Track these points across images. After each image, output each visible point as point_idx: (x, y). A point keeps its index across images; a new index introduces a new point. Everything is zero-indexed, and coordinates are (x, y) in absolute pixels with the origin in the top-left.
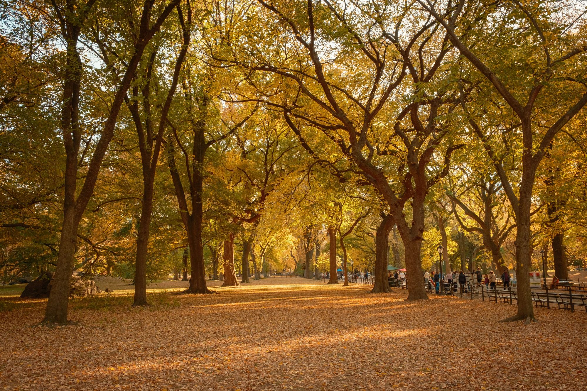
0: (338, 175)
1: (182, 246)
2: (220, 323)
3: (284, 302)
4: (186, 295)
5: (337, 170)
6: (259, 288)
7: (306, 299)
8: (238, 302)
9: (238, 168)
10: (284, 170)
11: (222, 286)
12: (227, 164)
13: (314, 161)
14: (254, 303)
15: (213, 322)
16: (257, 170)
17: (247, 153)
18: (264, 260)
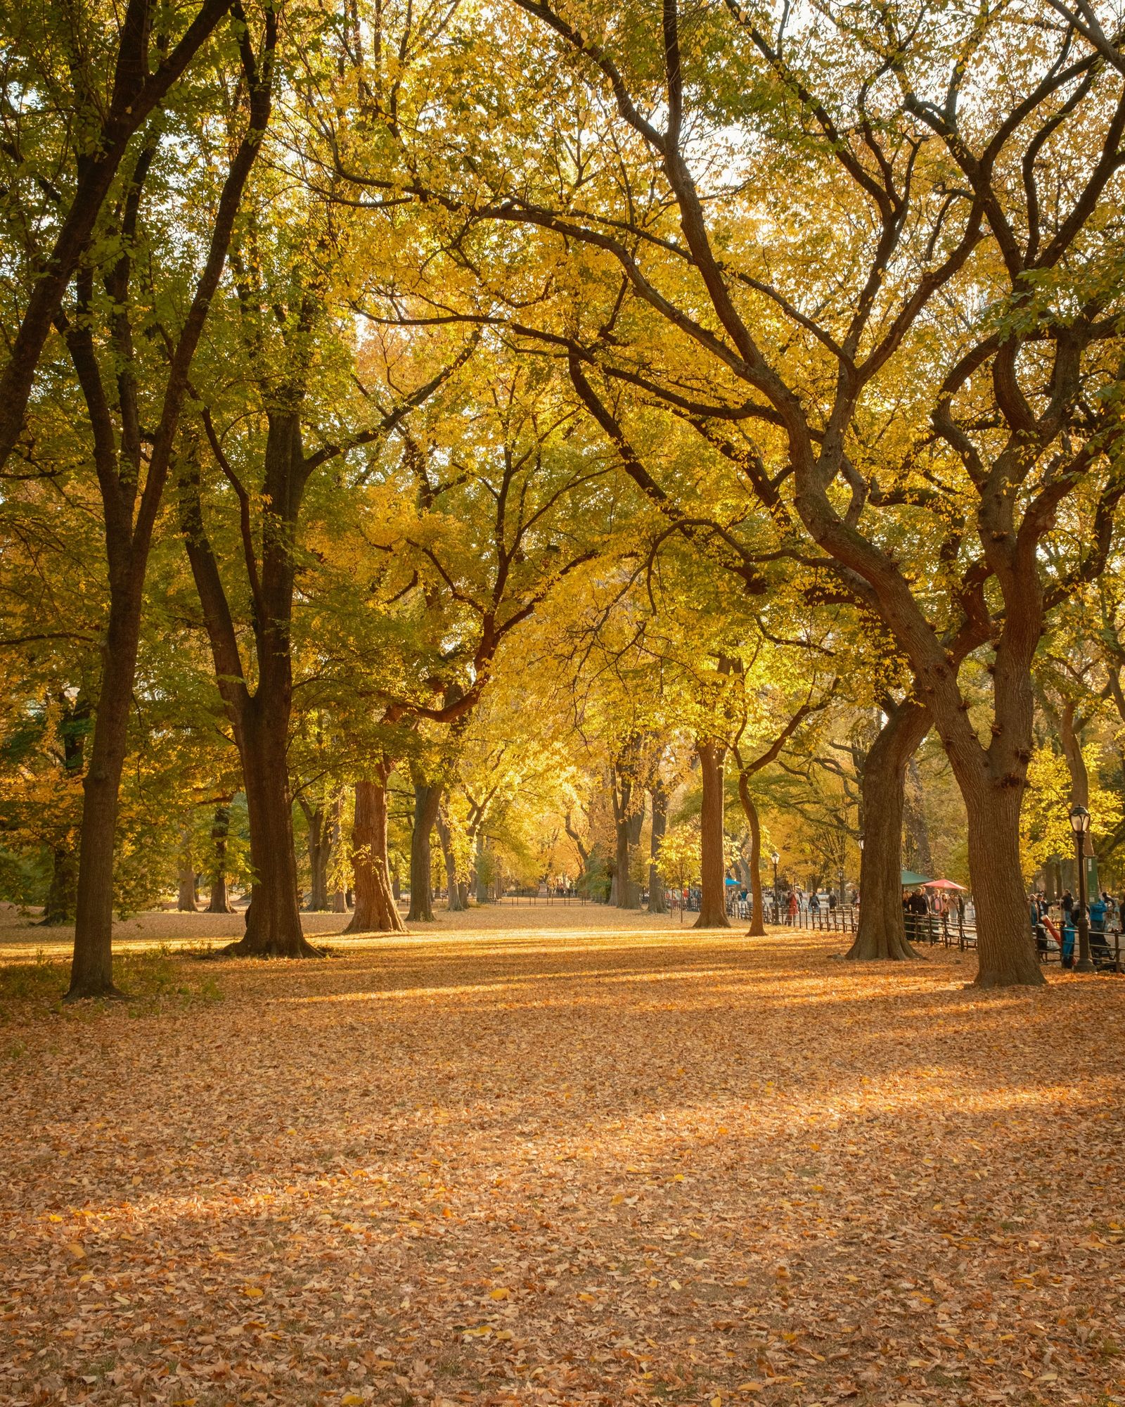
0: (746, 572)
1: (219, 795)
2: (373, 1057)
3: (565, 986)
4: (234, 963)
5: (745, 555)
6: (471, 939)
7: (638, 978)
8: (413, 986)
9: (408, 541)
10: (556, 549)
11: (346, 932)
12: (374, 529)
13: (666, 523)
14: (469, 989)
15: (350, 1055)
16: (470, 547)
17: (437, 491)
18: (480, 843)
